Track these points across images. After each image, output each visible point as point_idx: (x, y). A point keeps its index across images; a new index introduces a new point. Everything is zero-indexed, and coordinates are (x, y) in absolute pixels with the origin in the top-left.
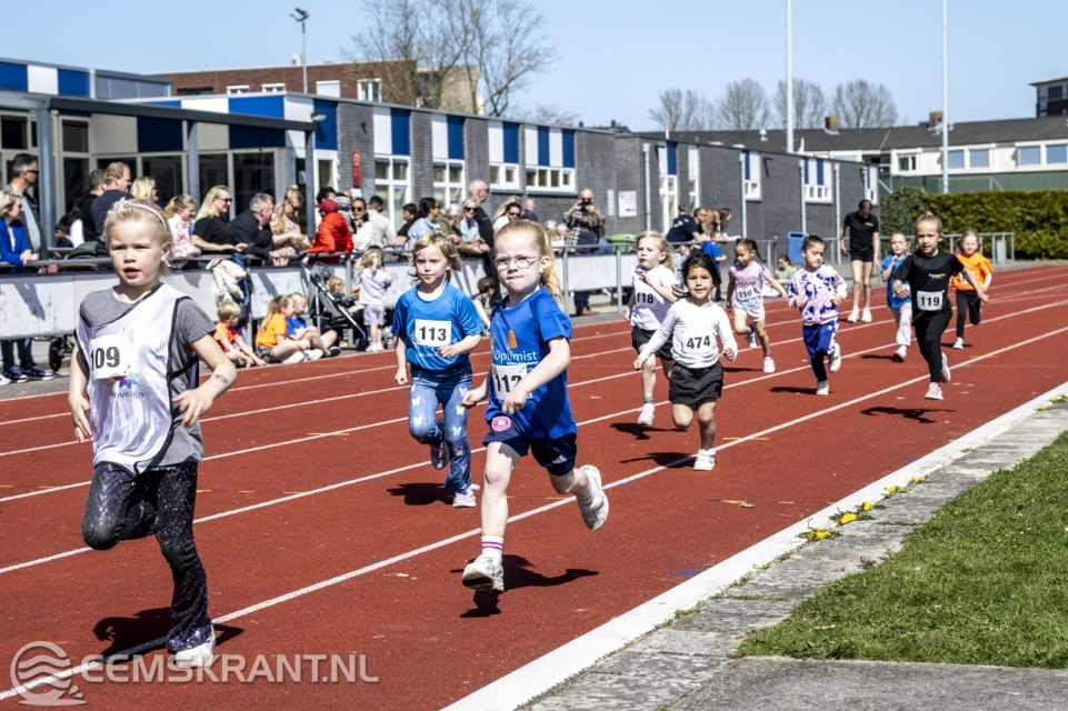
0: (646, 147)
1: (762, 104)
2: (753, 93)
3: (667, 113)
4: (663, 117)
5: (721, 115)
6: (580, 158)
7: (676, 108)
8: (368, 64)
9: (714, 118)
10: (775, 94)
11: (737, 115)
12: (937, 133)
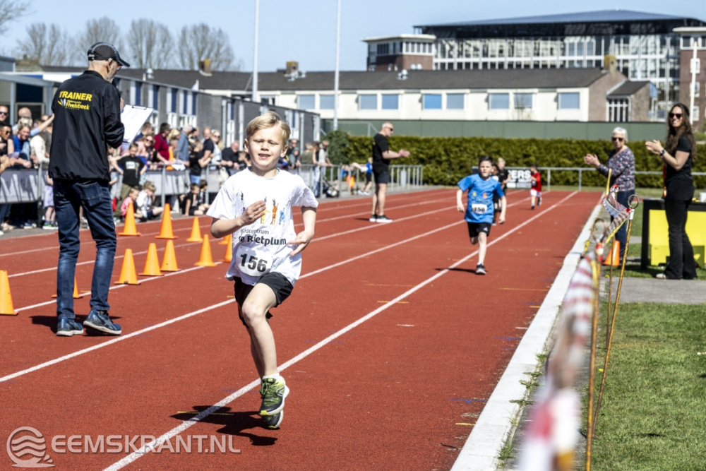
6: (199, 109)
7: (41, 40)
10: (128, 32)
12: (293, 79)
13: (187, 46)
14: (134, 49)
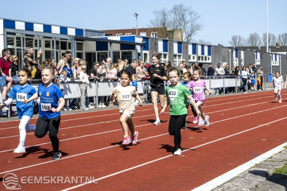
0: (230, 50)
1: (259, 39)
2: (256, 37)
3: (233, 42)
4: (232, 43)
5: (248, 42)
6: (212, 53)
7: (236, 40)
8: (154, 28)
9: (246, 43)
10: (262, 37)
11: (252, 42)
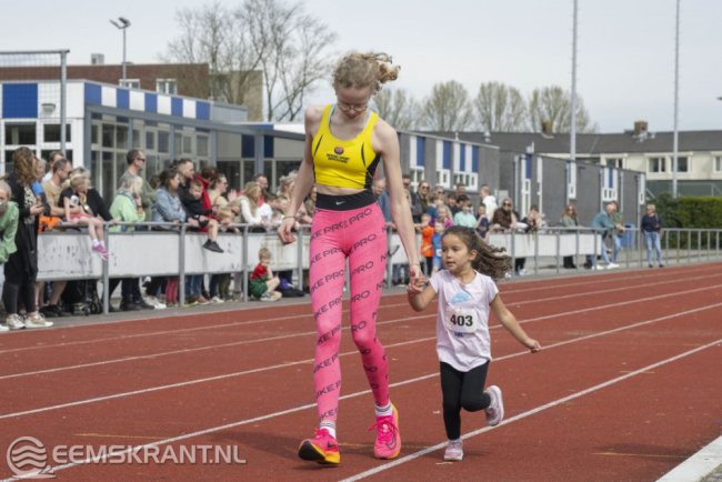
2: (456, 94)
5: (426, 112)
6: (481, 166)
10: (477, 96)
12: (641, 140)
13: (538, 110)
14: (483, 114)
